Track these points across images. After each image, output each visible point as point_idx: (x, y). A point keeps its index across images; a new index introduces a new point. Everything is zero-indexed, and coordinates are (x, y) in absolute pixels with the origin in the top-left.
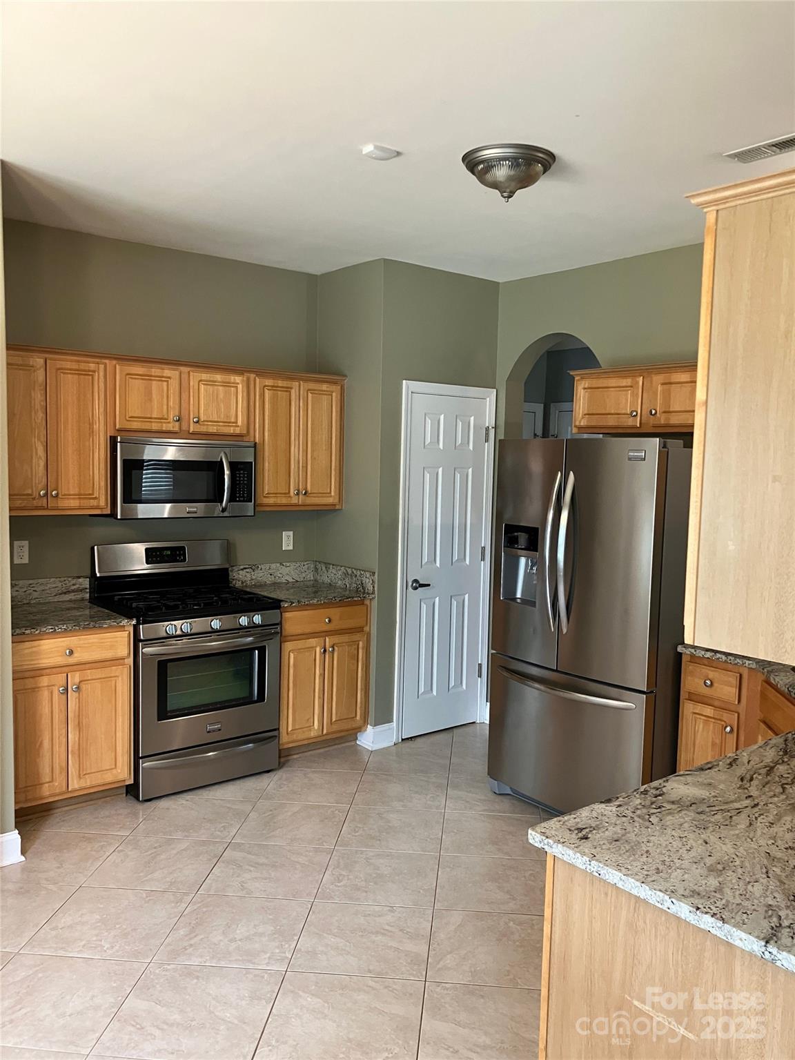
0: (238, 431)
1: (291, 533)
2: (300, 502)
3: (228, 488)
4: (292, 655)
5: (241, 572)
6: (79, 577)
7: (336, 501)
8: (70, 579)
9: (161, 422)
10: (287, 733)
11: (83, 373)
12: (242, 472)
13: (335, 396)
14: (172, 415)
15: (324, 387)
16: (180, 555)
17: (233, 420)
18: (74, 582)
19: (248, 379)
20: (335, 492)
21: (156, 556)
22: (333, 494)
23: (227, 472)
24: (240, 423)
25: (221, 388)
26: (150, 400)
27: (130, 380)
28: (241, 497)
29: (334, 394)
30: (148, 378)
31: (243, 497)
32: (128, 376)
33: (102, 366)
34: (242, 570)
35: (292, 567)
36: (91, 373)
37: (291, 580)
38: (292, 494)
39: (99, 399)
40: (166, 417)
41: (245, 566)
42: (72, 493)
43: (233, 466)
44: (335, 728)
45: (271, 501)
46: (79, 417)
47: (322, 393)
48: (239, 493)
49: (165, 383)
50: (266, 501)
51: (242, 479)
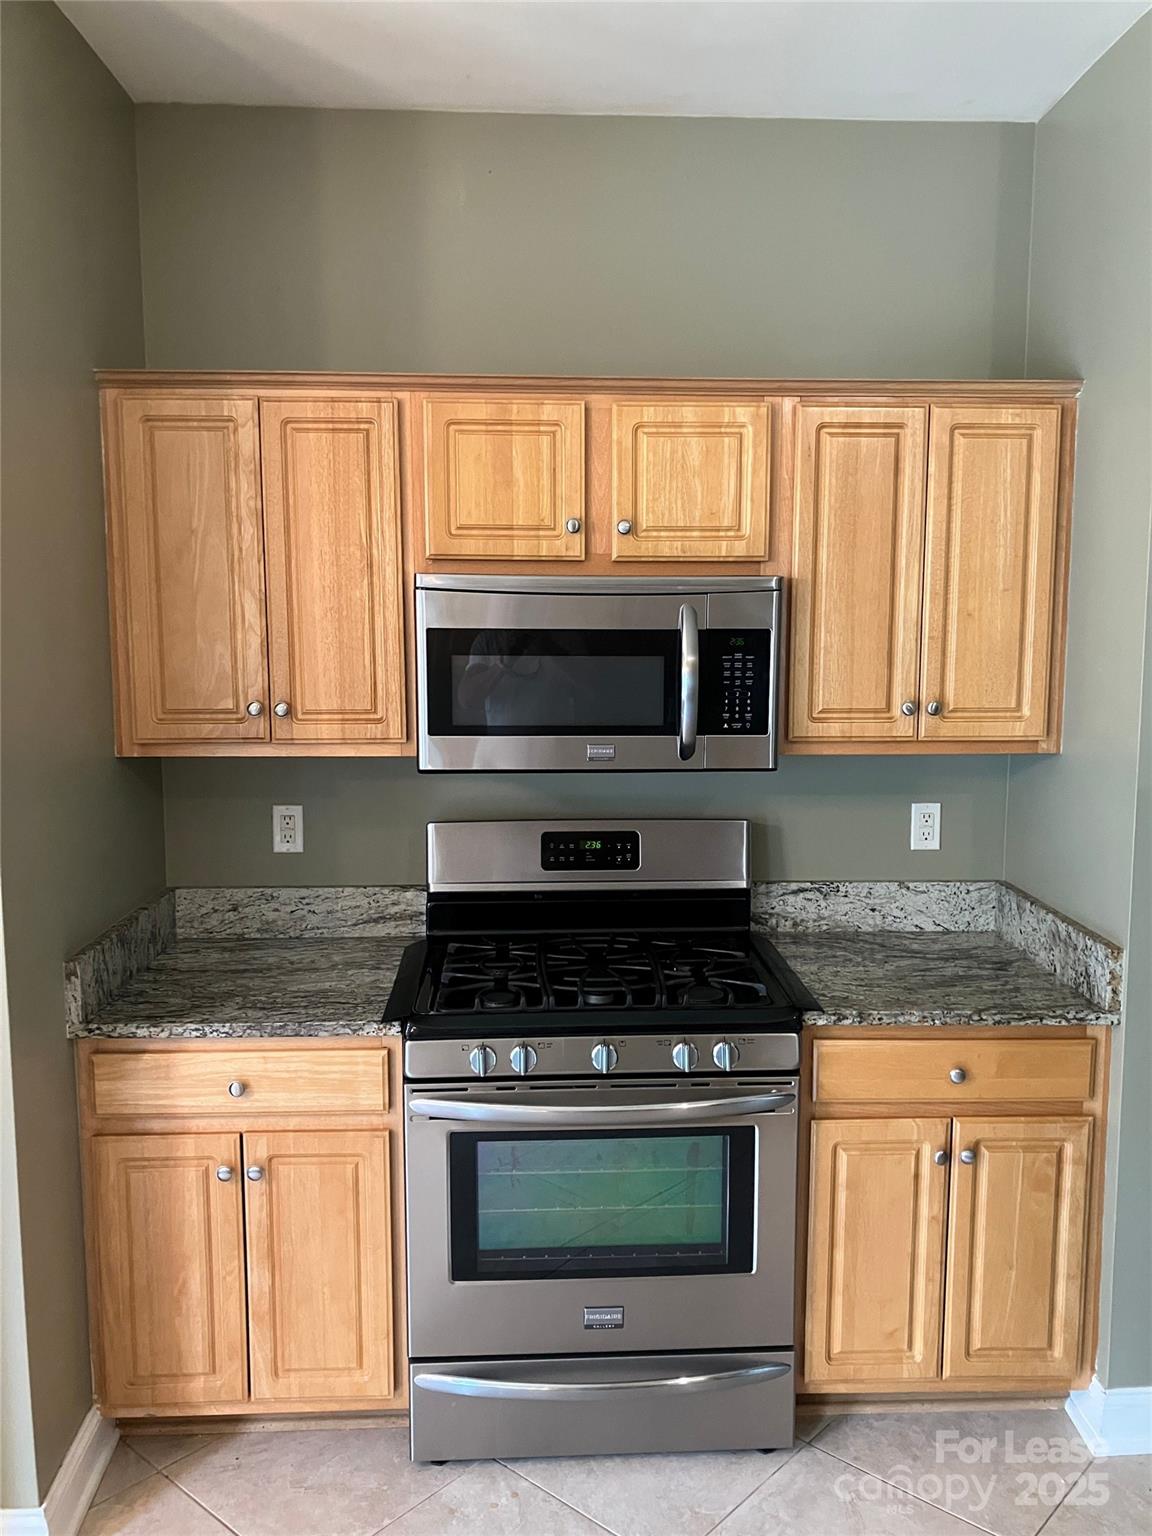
0: (740, 550)
1: (935, 809)
2: (922, 733)
3: (691, 697)
4: (843, 1157)
5: (791, 899)
6: (405, 888)
7: (1036, 730)
8: (386, 891)
9: (538, 536)
10: (829, 1358)
11: (345, 426)
12: (738, 656)
13: (1045, 440)
14: (566, 520)
15: (1007, 415)
16: (623, 852)
17: (726, 523)
18: (394, 897)
19: (774, 415)
20: (1032, 708)
21: (567, 853)
22: (1026, 711)
23: (688, 659)
24: (746, 529)
25: (694, 441)
26: (509, 483)
27: (459, 436)
28: (737, 721)
29: (1038, 434)
30: (500, 426)
31: (742, 719)
32: (452, 427)
33: (387, 410)
34: (795, 892)
35: (935, 895)
36: (362, 426)
37: (929, 927)
38: (896, 712)
39: (381, 486)
40: (547, 522)
41: (803, 885)
42: (324, 708)
43: (710, 642)
44: (978, 1367)
45: (834, 729)
46: (337, 530)
47: (998, 431)
48: (732, 712)
49: (545, 440)
50: (816, 730)
51: (738, 674)
